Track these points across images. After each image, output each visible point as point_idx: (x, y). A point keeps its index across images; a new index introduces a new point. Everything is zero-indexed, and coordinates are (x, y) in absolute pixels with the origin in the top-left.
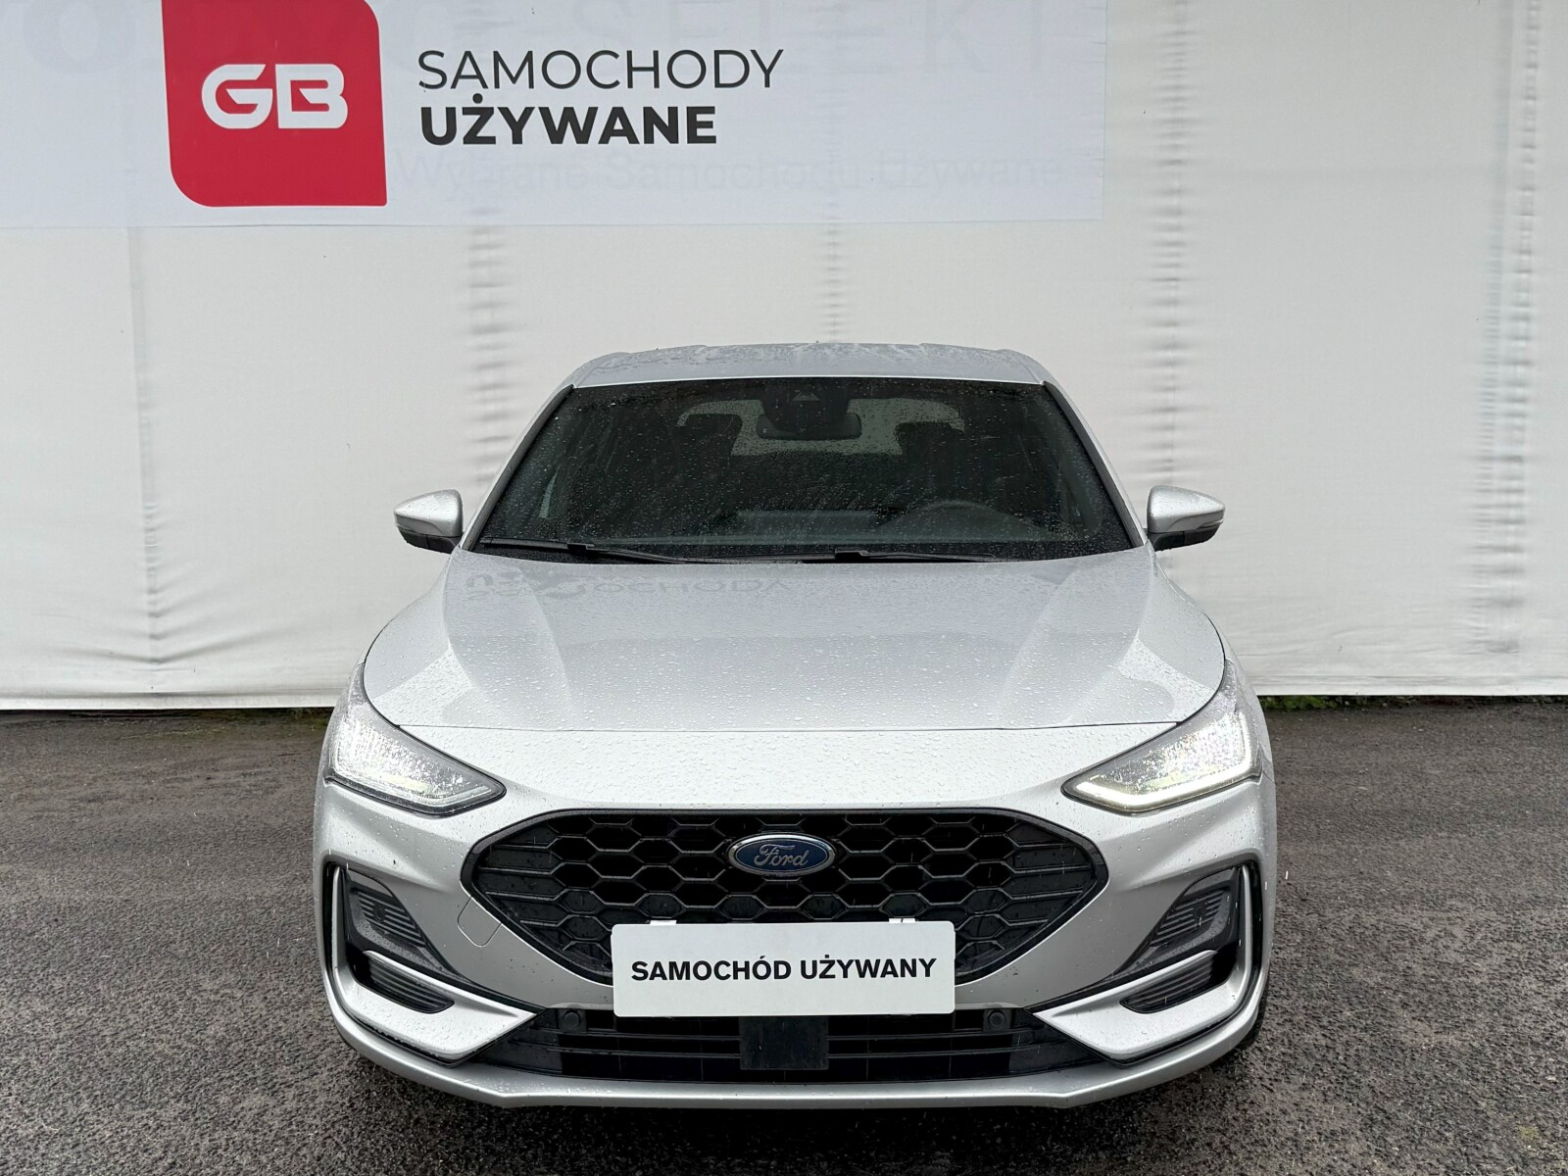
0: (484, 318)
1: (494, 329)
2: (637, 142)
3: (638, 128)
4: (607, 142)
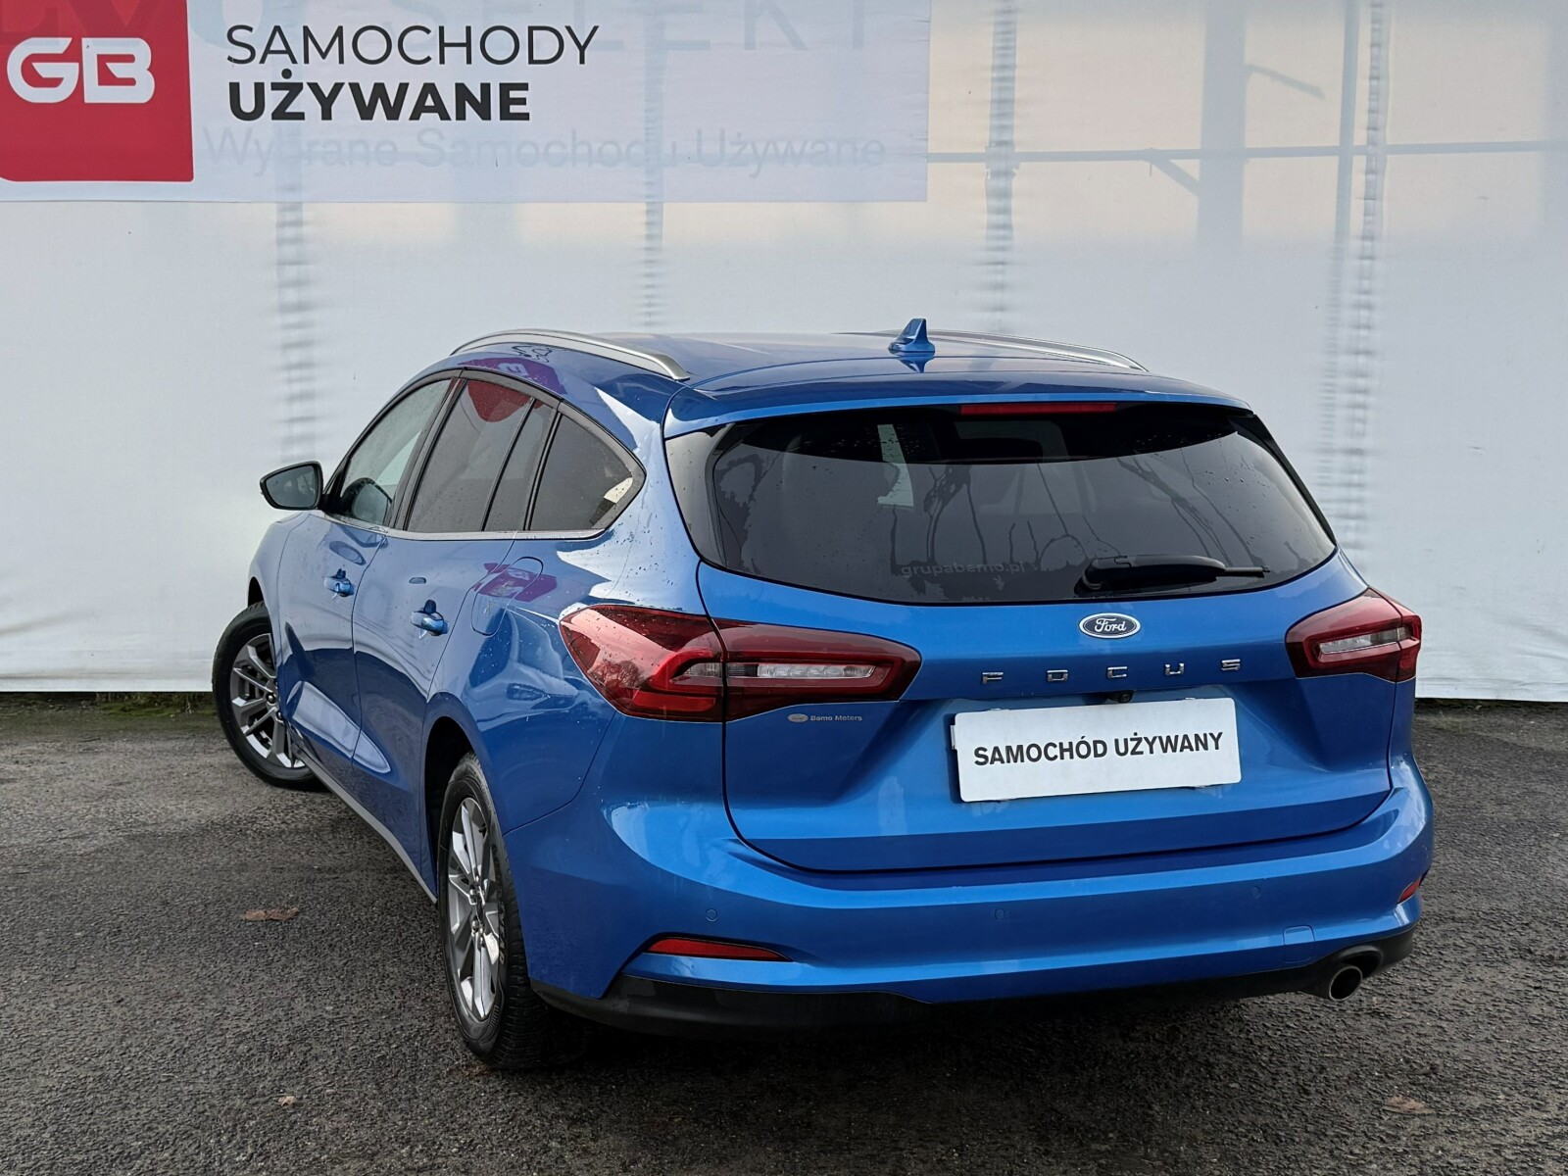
0: (292, 296)
1: (300, 307)
2: (448, 118)
3: (450, 104)
4: (418, 119)
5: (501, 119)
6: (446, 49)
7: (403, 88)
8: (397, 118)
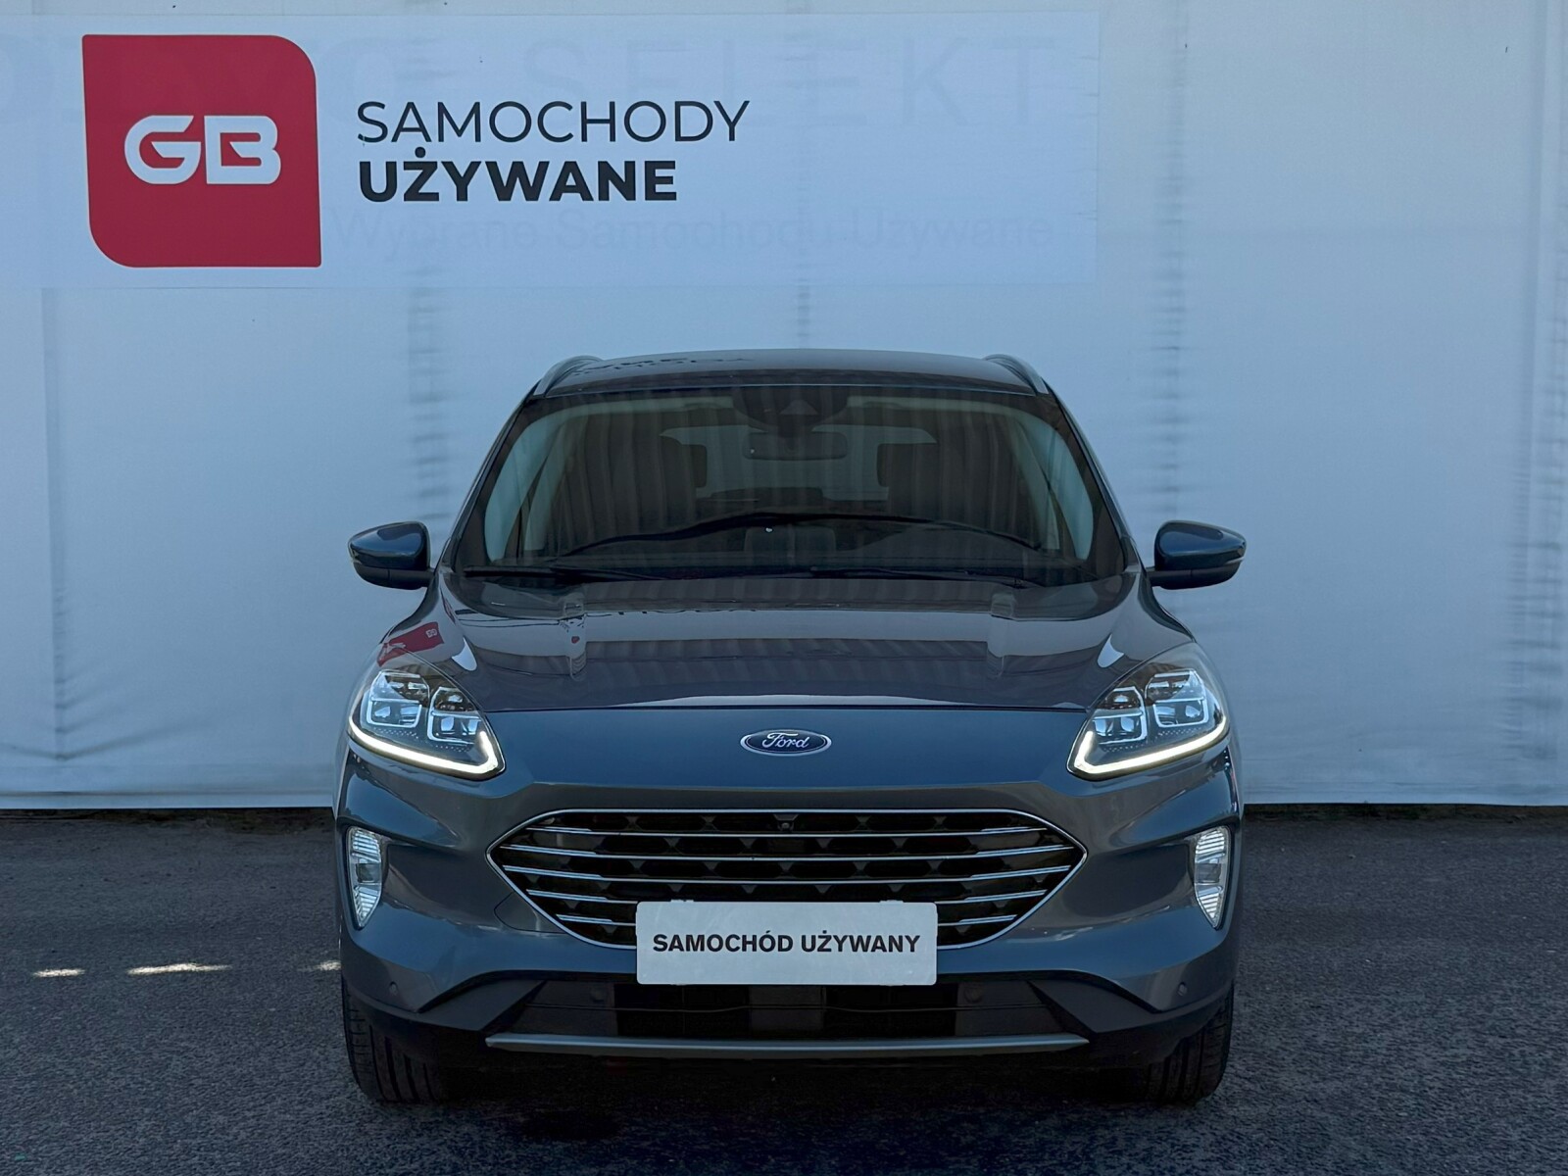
0: (424, 386)
1: (433, 397)
2: (591, 199)
3: (592, 182)
4: (558, 199)
5: (646, 199)
6: (589, 125)
7: (543, 167)
8: (536, 199)
